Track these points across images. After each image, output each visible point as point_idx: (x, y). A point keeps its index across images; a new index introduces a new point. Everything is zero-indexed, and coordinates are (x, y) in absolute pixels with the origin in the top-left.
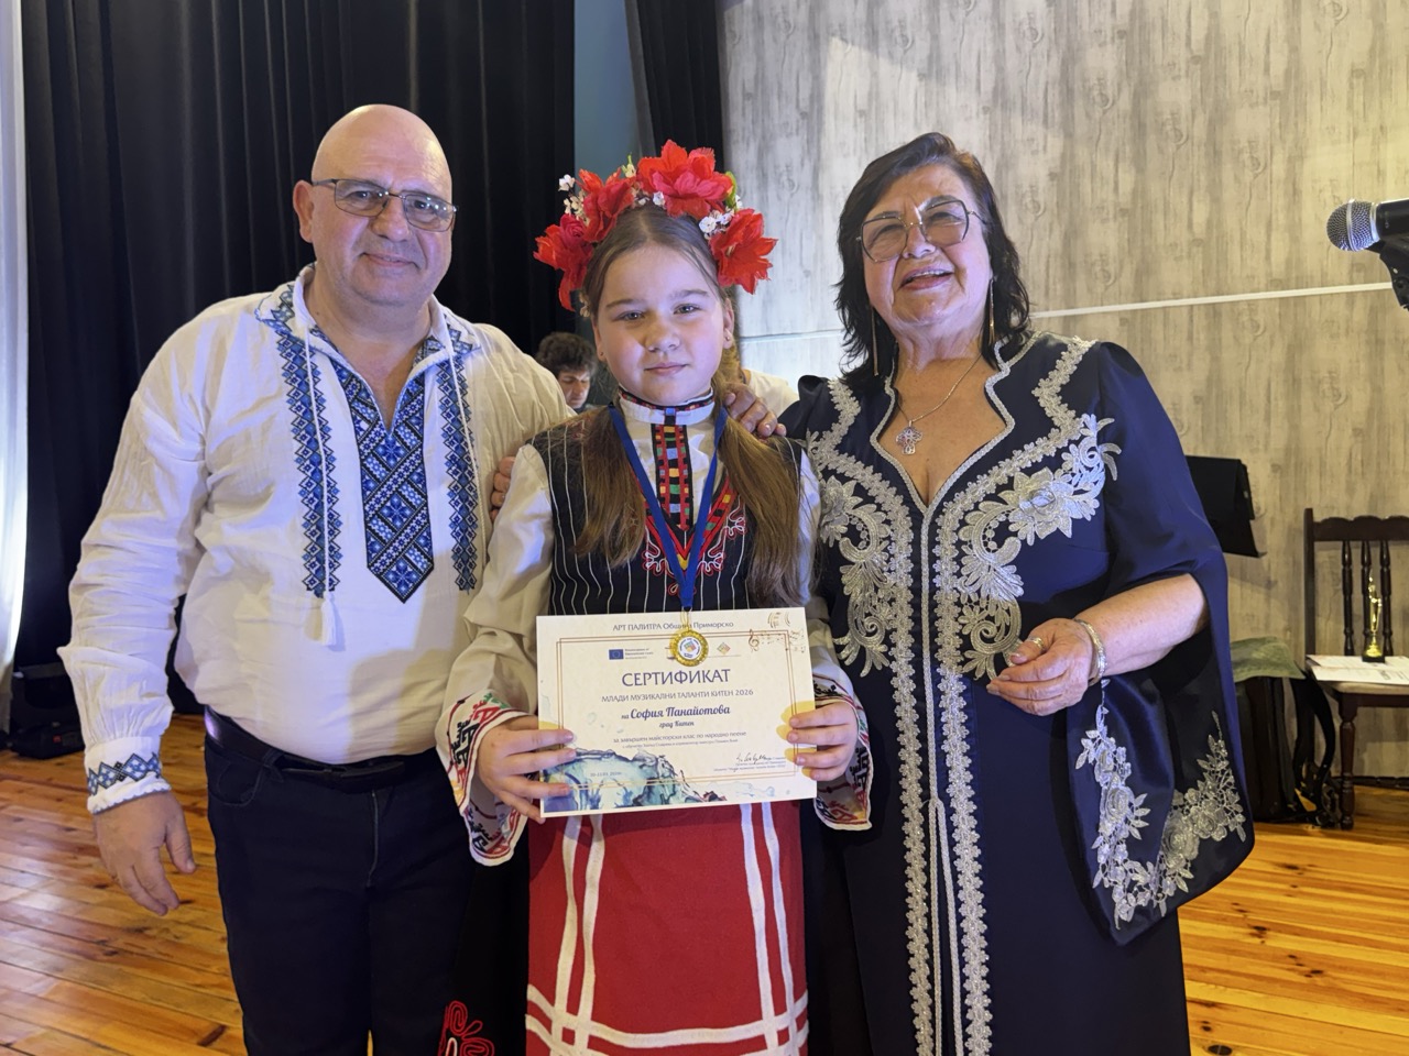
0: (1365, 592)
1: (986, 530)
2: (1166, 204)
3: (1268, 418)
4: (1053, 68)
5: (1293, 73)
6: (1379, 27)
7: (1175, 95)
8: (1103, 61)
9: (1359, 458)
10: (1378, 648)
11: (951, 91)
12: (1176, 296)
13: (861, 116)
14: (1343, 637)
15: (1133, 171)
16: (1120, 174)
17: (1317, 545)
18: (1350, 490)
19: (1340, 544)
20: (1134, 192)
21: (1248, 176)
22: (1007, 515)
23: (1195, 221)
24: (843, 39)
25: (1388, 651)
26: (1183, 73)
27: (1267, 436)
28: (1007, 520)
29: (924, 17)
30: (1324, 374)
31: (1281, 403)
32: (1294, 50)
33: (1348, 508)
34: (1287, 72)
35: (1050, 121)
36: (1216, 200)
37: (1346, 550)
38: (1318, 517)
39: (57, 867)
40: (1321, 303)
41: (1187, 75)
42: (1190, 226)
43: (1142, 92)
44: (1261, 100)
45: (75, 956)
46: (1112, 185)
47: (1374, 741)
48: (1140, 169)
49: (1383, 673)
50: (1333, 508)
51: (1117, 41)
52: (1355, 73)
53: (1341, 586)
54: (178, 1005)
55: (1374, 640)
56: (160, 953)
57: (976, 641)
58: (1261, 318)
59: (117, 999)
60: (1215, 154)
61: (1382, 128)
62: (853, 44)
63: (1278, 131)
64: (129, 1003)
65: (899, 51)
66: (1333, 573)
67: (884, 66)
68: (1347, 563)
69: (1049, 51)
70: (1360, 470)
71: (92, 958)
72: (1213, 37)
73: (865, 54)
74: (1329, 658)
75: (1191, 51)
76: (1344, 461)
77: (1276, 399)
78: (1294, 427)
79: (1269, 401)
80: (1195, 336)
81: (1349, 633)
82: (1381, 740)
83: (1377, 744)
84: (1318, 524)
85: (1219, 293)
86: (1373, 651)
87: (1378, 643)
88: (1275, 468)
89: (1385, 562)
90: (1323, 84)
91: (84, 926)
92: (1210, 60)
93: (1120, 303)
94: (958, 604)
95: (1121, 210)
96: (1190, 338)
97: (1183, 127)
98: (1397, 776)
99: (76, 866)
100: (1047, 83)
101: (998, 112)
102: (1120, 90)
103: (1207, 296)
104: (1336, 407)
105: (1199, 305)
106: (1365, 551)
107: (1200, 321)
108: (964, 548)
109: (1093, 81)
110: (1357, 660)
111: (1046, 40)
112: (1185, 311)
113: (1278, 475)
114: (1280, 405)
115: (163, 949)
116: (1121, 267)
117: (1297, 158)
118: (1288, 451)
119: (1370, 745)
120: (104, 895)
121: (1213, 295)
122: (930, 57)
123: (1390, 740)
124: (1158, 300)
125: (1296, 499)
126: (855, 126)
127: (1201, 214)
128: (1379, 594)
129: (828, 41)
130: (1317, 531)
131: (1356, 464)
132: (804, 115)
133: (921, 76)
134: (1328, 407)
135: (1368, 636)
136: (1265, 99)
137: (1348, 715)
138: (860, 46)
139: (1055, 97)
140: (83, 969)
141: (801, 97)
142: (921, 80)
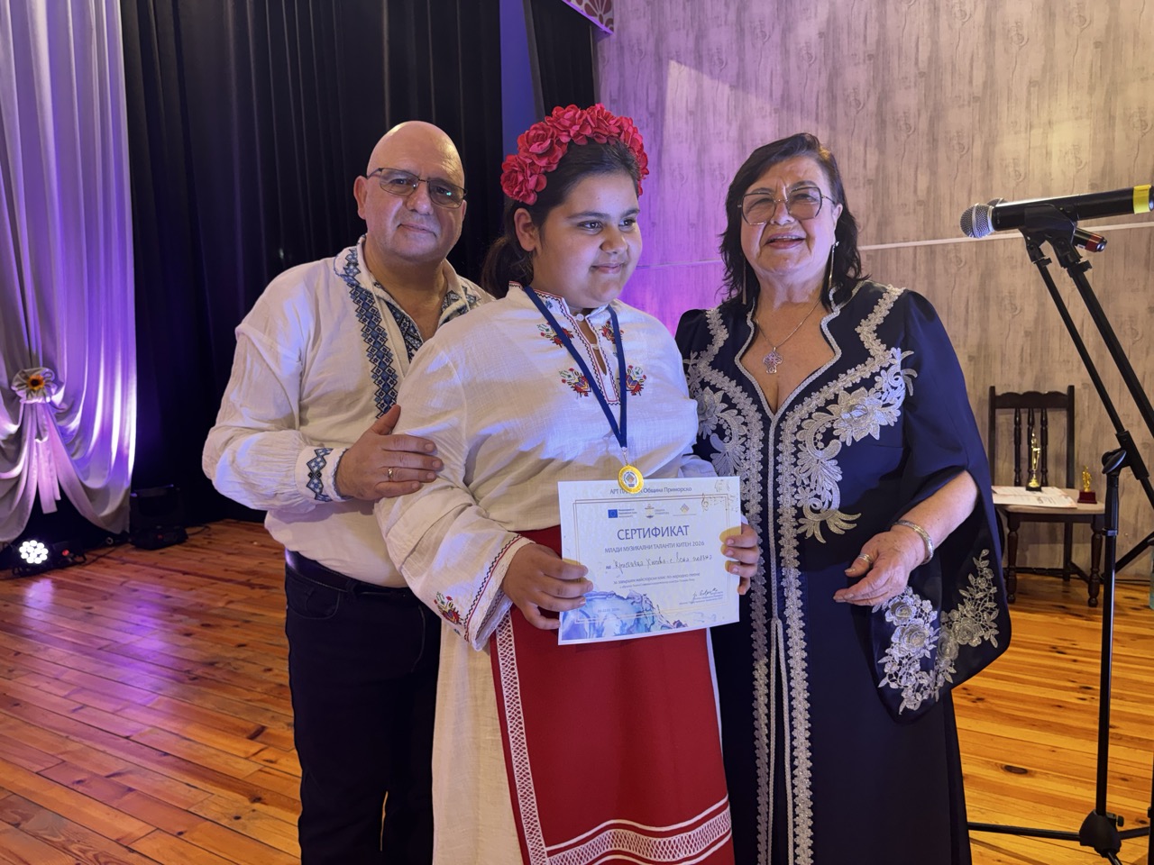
0: (1030, 444)
1: (816, 433)
2: (899, 175)
3: (966, 324)
4: (823, 81)
5: (989, 83)
6: (1050, 51)
7: (907, 100)
8: (857, 76)
9: (1029, 351)
10: (1038, 482)
11: (752, 98)
12: (905, 240)
13: (691, 115)
14: (1014, 473)
15: (877, 153)
16: (868, 156)
17: (998, 411)
18: (1022, 373)
19: (1014, 410)
20: (877, 168)
21: (956, 157)
22: (832, 423)
23: (919, 188)
24: (678, 62)
25: (1044, 483)
26: (912, 84)
27: (966, 336)
28: (832, 427)
29: (734, 46)
30: (1006, 293)
31: (975, 314)
32: (990, 67)
33: (1020, 385)
34: (985, 83)
35: (820, 119)
36: (933, 173)
37: (1017, 414)
38: (999, 392)
39: (160, 622)
40: (1004, 245)
41: (915, 85)
42: (915, 191)
43: (884, 98)
44: (966, 103)
45: (171, 681)
46: (862, 163)
47: (1034, 543)
48: (882, 151)
49: (1039, 499)
50: (1009, 386)
51: (867, 62)
52: (1032, 83)
53: (1013, 439)
54: (236, 713)
55: (1034, 476)
56: (224, 679)
57: (807, 512)
58: (963, 255)
59: (198, 709)
60: (933, 142)
61: (1050, 123)
62: (685, 65)
63: (977, 126)
64: (205, 711)
65: (717, 70)
66: (1009, 431)
67: (707, 81)
68: (1018, 424)
69: (820, 69)
70: (1028, 358)
71: (180, 681)
72: (934, 59)
73: (693, 72)
74: (1004, 488)
75: (918, 69)
76: (1017, 354)
77: (972, 311)
78: (984, 330)
79: (967, 312)
80: (918, 267)
81: (1018, 470)
82: (1038, 543)
83: (1036, 545)
84: (999, 397)
85: (934, 238)
86: (1033, 484)
87: (1037, 478)
88: (971, 358)
89: (1044, 423)
90: (1009, 90)
91: (175, 660)
92: (932, 75)
93: (867, 245)
94: (794, 485)
95: (868, 180)
96: (914, 269)
97: (912, 122)
98: (1047, 567)
99: (171, 621)
100: (818, 92)
101: (785, 113)
102: (868, 96)
103: (926, 240)
104: (1013, 317)
105: (921, 246)
106: (1031, 415)
107: (921, 256)
108: (799, 446)
109: (850, 90)
110: (1023, 489)
111: (817, 61)
112: (911, 251)
113: (972, 363)
114: (975, 315)
115: (227, 677)
116: (868, 220)
117: (990, 143)
118: (979, 346)
119: (1031, 546)
120: (189, 640)
121: (930, 239)
122: (738, 75)
123: (1043, 543)
124: (893, 242)
125: (984, 380)
126: (687, 122)
127: (923, 182)
128: (1039, 444)
129: (668, 64)
130: (997, 402)
131: (1026, 356)
132: (652, 115)
133: (732, 87)
134: (1008, 316)
135: (1030, 473)
136: (969, 102)
137: (1014, 526)
138: (690, 66)
139: (823, 101)
140: (176, 689)
141: (650, 101)
142: (731, 90)
